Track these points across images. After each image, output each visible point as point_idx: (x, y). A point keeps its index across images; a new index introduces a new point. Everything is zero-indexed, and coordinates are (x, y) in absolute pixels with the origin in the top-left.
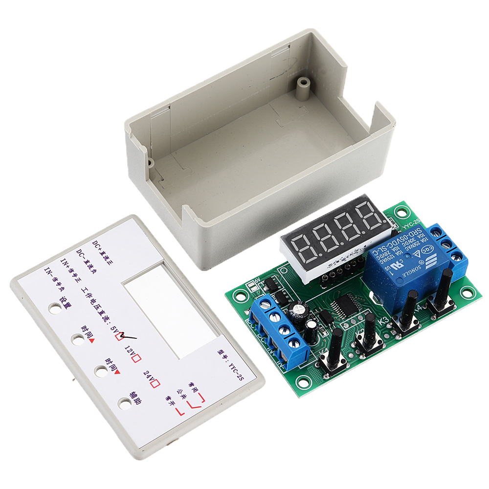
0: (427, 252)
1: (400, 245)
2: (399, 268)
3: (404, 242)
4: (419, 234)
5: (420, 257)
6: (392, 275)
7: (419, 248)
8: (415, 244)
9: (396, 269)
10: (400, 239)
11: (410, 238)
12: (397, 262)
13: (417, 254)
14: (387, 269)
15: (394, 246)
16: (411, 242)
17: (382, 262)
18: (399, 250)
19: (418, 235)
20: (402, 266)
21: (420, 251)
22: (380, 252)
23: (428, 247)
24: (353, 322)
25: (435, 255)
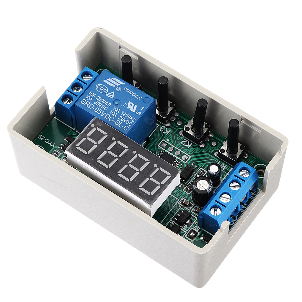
0: (105, 88)
1: (108, 111)
2: (133, 104)
3: (103, 109)
4: (87, 100)
5: (113, 92)
6: (143, 107)
7: (104, 96)
8: (101, 100)
9: (136, 106)
10: (101, 114)
11: (96, 106)
12: (128, 108)
13: (111, 95)
14: (139, 114)
15: (111, 116)
16: (100, 104)
17: (134, 120)
18: (114, 111)
19: (89, 101)
20: (130, 103)
21: (106, 94)
22: (124, 124)
23: (99, 89)
24: (178, 153)
25: (105, 81)
